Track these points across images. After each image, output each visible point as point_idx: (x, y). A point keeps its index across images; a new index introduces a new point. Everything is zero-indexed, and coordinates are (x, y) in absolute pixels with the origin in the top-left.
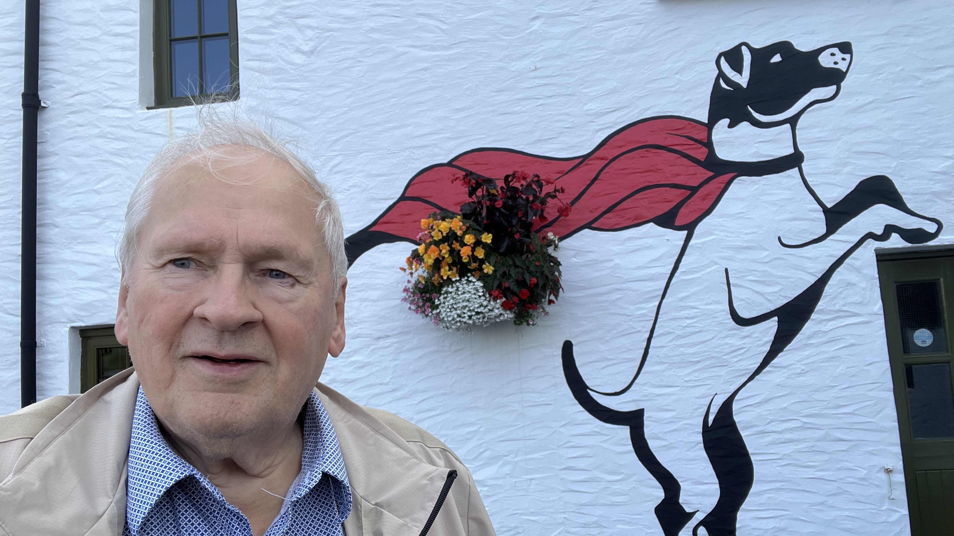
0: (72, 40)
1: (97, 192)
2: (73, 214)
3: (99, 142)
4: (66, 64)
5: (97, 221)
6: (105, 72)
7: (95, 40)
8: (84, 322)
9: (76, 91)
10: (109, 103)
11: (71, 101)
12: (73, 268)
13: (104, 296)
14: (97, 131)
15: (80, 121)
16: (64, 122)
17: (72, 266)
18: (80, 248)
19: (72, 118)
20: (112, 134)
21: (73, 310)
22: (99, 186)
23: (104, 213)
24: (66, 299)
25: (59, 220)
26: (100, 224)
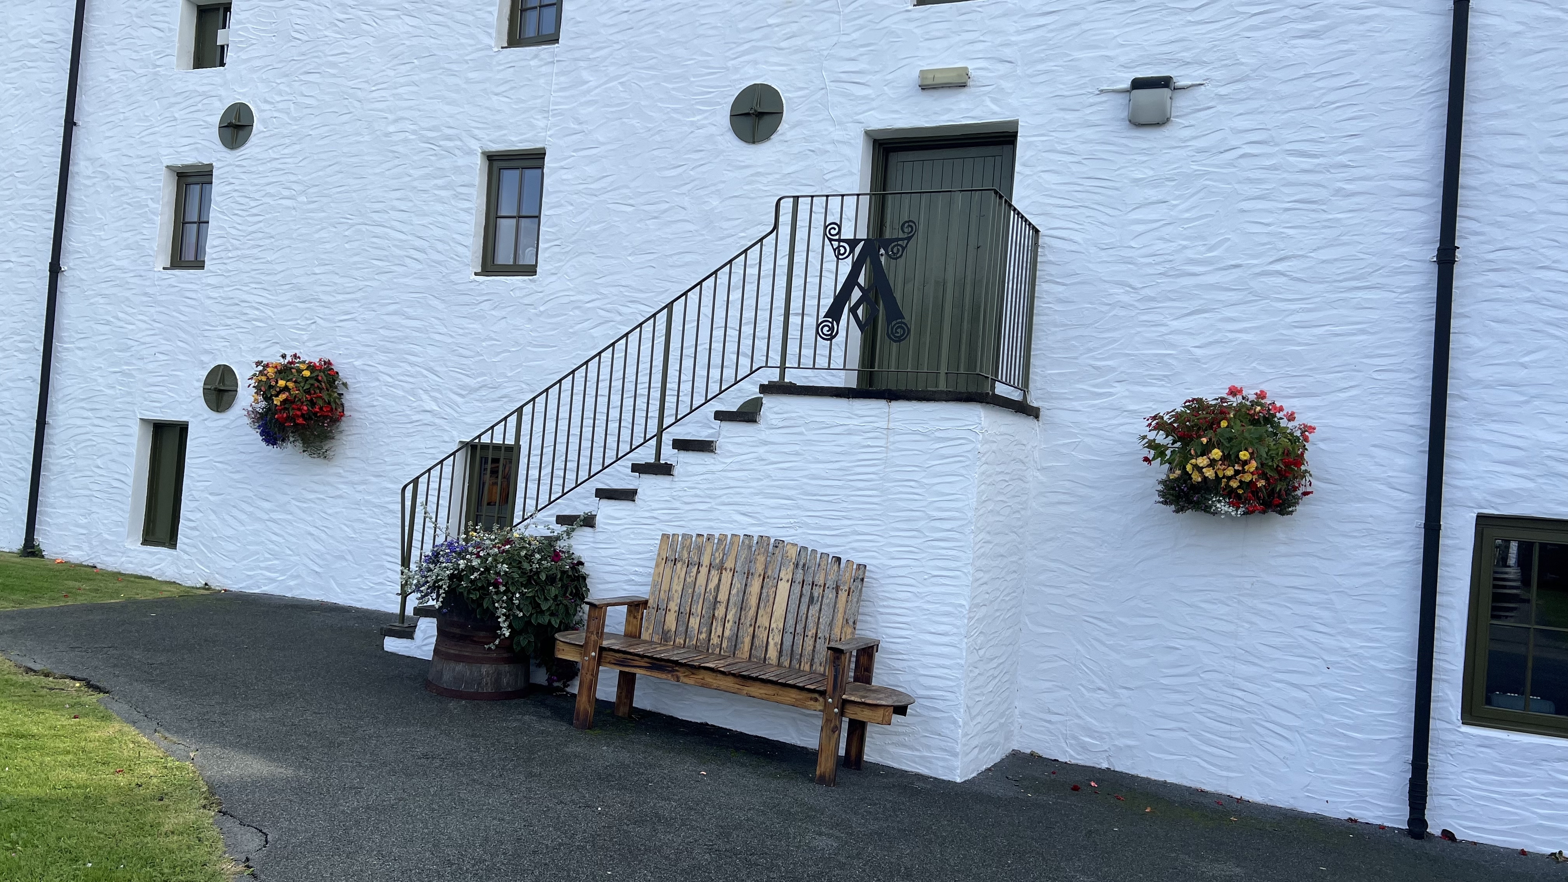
0: (1497, 185)
1: (1524, 366)
2: (1489, 387)
3: (1529, 307)
4: (1487, 212)
5: (1523, 398)
6: (1543, 226)
7: (1531, 186)
8: (1498, 510)
9: (1499, 246)
10: (1547, 263)
11: (1491, 256)
12: (1485, 447)
13: (1531, 485)
14: (1528, 294)
15: (1503, 281)
16: (1479, 280)
17: (1483, 445)
18: (1494, 426)
19: (1491, 276)
20: (1548, 300)
21: (1485, 495)
22: (1527, 359)
23: (1533, 391)
24: (1475, 482)
25: (1470, 392)
26: (1526, 402)
